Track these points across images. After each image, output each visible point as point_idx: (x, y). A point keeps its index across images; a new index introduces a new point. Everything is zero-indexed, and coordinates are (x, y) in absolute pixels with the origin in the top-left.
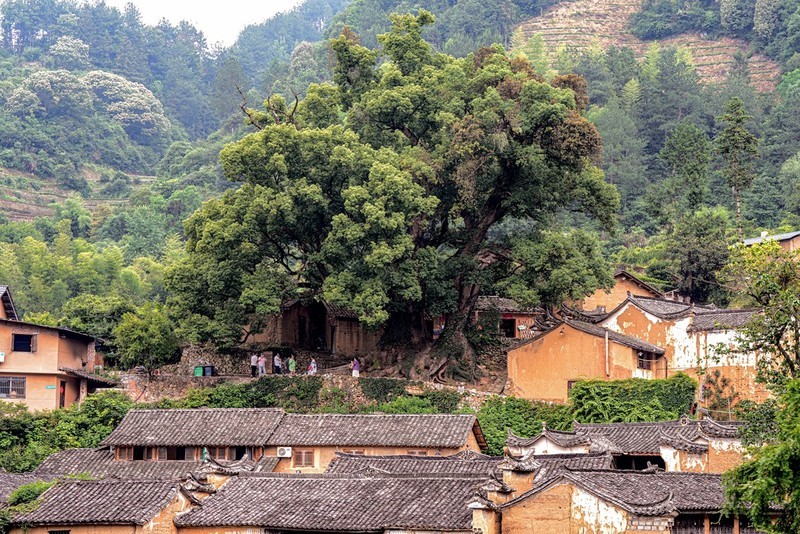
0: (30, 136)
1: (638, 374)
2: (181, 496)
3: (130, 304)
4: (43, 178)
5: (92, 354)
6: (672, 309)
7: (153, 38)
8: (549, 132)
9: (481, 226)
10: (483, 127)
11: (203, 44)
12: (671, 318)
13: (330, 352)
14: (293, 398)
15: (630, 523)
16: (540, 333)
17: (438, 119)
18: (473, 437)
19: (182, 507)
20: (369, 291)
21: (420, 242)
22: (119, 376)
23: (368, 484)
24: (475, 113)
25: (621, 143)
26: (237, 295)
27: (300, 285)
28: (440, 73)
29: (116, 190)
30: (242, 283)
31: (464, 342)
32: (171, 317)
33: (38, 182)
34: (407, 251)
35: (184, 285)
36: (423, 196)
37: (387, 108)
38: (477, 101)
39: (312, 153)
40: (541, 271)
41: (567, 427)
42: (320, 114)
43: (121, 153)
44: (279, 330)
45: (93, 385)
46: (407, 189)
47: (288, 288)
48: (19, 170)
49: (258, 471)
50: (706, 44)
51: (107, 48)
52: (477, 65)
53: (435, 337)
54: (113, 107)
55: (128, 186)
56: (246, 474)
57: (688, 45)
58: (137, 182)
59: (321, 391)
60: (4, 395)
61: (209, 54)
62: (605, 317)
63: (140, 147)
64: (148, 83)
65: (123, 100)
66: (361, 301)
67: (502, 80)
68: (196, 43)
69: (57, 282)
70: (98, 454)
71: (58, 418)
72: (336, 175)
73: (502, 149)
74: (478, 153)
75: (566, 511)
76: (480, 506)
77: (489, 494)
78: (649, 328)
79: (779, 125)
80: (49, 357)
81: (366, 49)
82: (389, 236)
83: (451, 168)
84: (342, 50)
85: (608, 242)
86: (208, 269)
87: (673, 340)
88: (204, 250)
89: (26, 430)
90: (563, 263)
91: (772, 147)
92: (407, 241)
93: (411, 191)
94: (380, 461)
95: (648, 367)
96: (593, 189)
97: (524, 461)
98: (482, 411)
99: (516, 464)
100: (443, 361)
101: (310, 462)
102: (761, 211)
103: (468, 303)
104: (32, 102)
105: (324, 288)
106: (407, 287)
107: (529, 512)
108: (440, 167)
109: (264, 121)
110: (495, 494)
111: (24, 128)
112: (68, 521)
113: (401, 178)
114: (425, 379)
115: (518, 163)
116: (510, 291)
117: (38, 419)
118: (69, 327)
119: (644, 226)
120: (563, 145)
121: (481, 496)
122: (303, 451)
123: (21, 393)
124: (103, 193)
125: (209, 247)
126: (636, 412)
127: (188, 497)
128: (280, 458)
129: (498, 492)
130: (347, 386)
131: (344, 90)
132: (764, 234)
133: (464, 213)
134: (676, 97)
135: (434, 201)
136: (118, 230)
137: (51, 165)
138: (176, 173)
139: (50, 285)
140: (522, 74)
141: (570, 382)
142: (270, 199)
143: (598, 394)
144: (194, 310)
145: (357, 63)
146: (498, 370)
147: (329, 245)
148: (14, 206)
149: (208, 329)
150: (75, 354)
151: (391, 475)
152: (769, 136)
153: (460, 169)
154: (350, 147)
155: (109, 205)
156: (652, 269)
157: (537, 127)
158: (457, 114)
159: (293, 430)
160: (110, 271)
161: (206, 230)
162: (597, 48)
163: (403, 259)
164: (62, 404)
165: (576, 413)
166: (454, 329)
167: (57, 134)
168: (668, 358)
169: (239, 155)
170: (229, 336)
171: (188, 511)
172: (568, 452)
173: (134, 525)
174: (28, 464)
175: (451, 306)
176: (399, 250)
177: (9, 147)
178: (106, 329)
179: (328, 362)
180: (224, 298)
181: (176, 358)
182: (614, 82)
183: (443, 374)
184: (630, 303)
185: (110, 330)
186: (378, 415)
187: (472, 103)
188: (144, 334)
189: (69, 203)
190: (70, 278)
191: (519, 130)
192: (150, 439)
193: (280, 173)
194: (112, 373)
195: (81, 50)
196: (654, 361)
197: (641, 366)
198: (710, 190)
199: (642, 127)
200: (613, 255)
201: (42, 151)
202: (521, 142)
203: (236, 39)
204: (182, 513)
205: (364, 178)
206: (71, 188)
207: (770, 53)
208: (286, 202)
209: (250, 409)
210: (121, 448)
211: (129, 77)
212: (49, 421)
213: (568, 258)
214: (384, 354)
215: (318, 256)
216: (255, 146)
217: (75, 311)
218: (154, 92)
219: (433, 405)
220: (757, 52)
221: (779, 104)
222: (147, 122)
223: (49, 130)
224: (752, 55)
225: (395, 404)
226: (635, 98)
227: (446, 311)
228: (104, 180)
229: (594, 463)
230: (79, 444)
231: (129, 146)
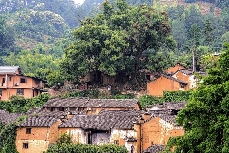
0: (30, 28)
1: (181, 89)
2: (60, 120)
3: (51, 71)
4: (33, 39)
5: (41, 83)
6: (190, 72)
7: (62, 3)
8: (158, 26)
9: (141, 51)
10: (141, 25)
11: (74, 4)
12: (190, 75)
13: (102, 83)
14: (92, 95)
15: (174, 127)
16: (155, 78)
17: (129, 23)
18: (138, 105)
19: (60, 123)
20: (111, 67)
21: (125, 55)
22: (48, 89)
23: (108, 117)
24: (139, 22)
25: (181, 30)
26: (77, 69)
27: (94, 66)
28: (130, 11)
29: (52, 42)
30: (79, 65)
31: (136, 81)
32: (61, 74)
33: (32, 40)
34: (121, 57)
35: (64, 66)
36: (125, 43)
37: (116, 20)
38: (140, 18)
39: (97, 32)
40: (156, 62)
41: (162, 103)
42: (99, 22)
43: (53, 32)
44: (89, 78)
45: (41, 91)
46: (121, 41)
47: (91, 67)
48: (27, 36)
49: (80, 114)
50: (203, 4)
51: (50, 5)
52: (140, 9)
53: (129, 80)
54: (51, 20)
55: (55, 41)
56: (77, 114)
57: (198, 4)
58: (57, 40)
59: (99, 93)
60: (19, 94)
61: (76, 7)
62: (173, 74)
63: (58, 31)
64: (60, 14)
65: (54, 19)
66: (109, 70)
67: (146, 13)
68: (73, 4)
69: (35, 65)
70: (42, 109)
71: (32, 100)
72: (103, 37)
73: (146, 31)
74: (140, 32)
75: (158, 124)
76: (136, 123)
77: (138, 120)
78: (184, 77)
79: (221, 25)
80: (30, 84)
81: (111, 5)
82: (116, 53)
83: (133, 36)
84: (105, 5)
85: (177, 55)
86: (70, 62)
87: (190, 81)
88: (69, 57)
89: (24, 103)
90: (162, 60)
91: (220, 31)
92: (121, 55)
93: (122, 42)
94: (112, 111)
95: (184, 87)
96: (170, 41)
97: (148, 112)
98: (141, 99)
99: (145, 112)
100: (131, 86)
101: (95, 111)
102: (216, 47)
103: (138, 71)
104: (31, 19)
105: (100, 67)
106: (121, 67)
107: (148, 125)
108: (130, 36)
109: (85, 24)
110: (140, 120)
111: (29, 26)
112: (31, 126)
113: (119, 38)
114: (126, 90)
115: (150, 34)
116: (148, 68)
117: (27, 100)
118: (35, 76)
119: (186, 51)
120: (162, 30)
121: (136, 121)
122: (94, 109)
123: (23, 93)
124: (48, 42)
125: (70, 56)
126: (180, 99)
127: (62, 120)
128: (88, 110)
129: (141, 119)
130: (106, 92)
131: (106, 16)
132: (215, 53)
133: (136, 48)
134: (195, 18)
135: (128, 44)
136: (51, 52)
137: (35, 35)
138: (67, 37)
139: (33, 66)
140: (151, 11)
141: (163, 91)
142: (86, 44)
143: (170, 94)
144: (67, 72)
145: (109, 8)
146: (145, 88)
147: (101, 55)
148: (26, 46)
149: (70, 77)
150: (37, 84)
151: (114, 115)
152: (219, 28)
153: (135, 36)
154: (106, 30)
155: (50, 45)
156: (186, 62)
157: (155, 25)
158: (135, 22)
159: (91, 103)
160: (49, 62)
161: (69, 52)
162: (175, 5)
163: (120, 59)
164: (33, 96)
165: (164, 99)
166: (134, 77)
167: (37, 27)
168: (189, 85)
169: (78, 32)
170: (75, 79)
171: (62, 124)
172: (161, 109)
173: (47, 127)
174: (24, 111)
175: (133, 71)
176: (119, 57)
177: (25, 31)
178: (45, 77)
179: (102, 86)
180: (74, 69)
181: (62, 85)
182: (179, 14)
183: (131, 89)
184: (179, 71)
185: (46, 77)
186: (113, 99)
187: (138, 19)
188: (54, 78)
189: (39, 45)
190: (39, 64)
191: (150, 26)
192: (55, 105)
193: (88, 37)
194: (46, 88)
195: (43, 6)
196: (185, 86)
197: (182, 87)
198: (203, 42)
199: (186, 25)
200: (177, 58)
201: (33, 32)
202: (151, 29)
203: (83, 3)
204: (60, 124)
205: (110, 38)
206: (40, 41)
207: (219, 7)
208: (90, 44)
209: (80, 98)
210: (47, 107)
211: (55, 13)
212: (30, 101)
213: (163, 59)
214: (116, 84)
215: (98, 59)
216: (82, 30)
217: (37, 73)
218: (62, 17)
219: (128, 97)
220: (216, 6)
221: (221, 20)
222: (60, 24)
223: (35, 26)
224: (215, 7)
225: (118, 97)
226: (184, 18)
227: (132, 73)
228: (49, 39)
229: (167, 112)
230: (37, 106)
231: (55, 31)
